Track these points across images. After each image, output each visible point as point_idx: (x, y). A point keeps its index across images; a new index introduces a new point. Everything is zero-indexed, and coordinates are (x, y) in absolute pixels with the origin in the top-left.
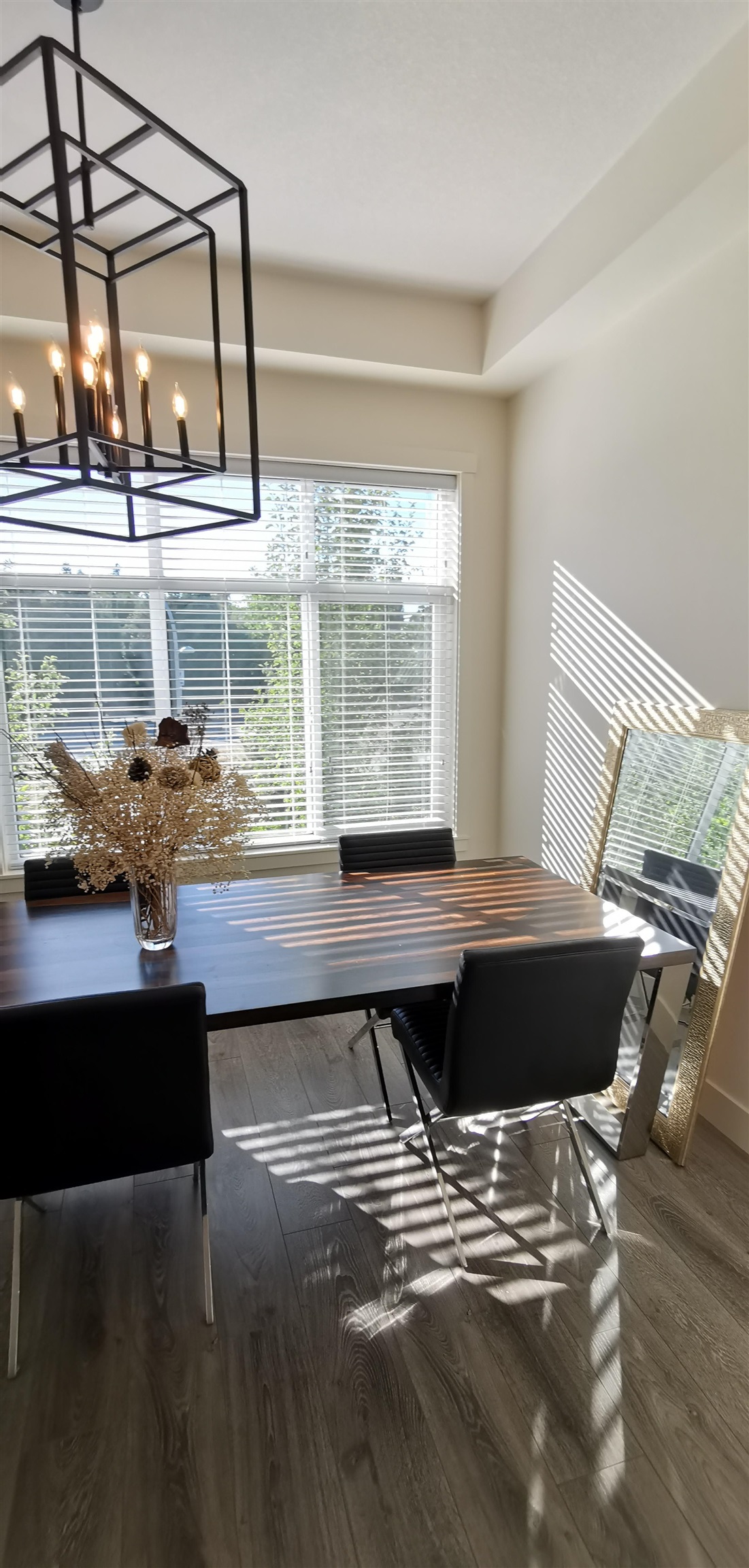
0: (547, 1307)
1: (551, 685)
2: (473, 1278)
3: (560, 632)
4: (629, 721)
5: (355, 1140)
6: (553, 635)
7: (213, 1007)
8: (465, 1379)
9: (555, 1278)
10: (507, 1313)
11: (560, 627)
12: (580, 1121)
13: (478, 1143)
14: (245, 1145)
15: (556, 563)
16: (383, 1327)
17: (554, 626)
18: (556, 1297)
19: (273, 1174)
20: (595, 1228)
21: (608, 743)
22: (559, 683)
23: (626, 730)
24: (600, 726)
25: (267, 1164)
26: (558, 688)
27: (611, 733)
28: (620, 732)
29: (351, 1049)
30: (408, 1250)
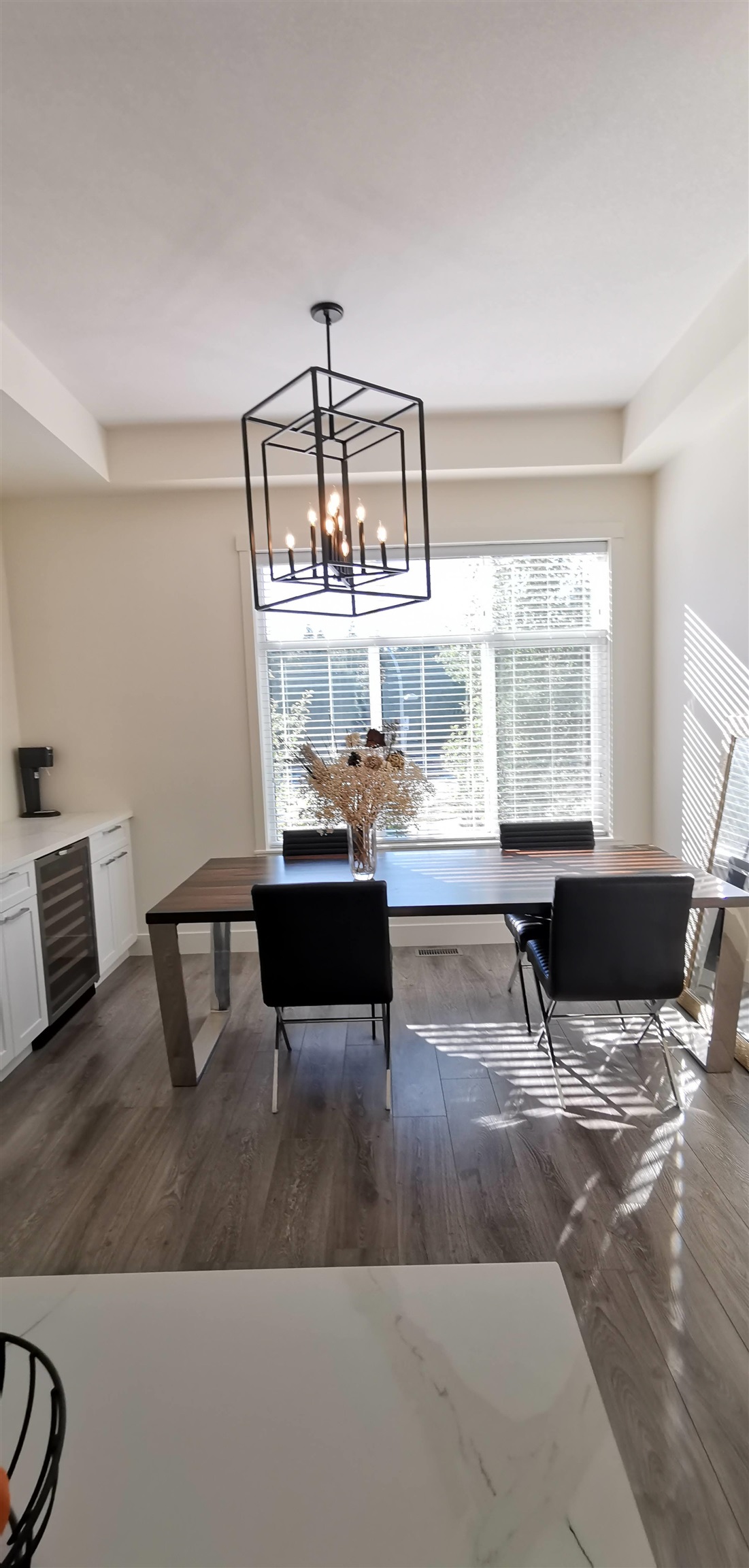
0: (618, 1135)
1: (685, 706)
2: (568, 1114)
3: (690, 662)
4: (735, 732)
5: (500, 1040)
6: (685, 665)
7: (393, 901)
8: (548, 1156)
9: (628, 1123)
10: (588, 1133)
11: (690, 659)
12: (685, 1049)
13: (595, 1051)
14: (421, 1034)
15: (686, 606)
16: (499, 1127)
17: (686, 658)
18: (625, 1131)
19: (438, 1050)
20: (670, 1103)
21: (723, 751)
22: (691, 705)
23: (734, 739)
24: (717, 736)
25: (435, 1045)
26: (690, 708)
27: (723, 742)
28: (729, 741)
29: (510, 991)
30: (526, 1096)
